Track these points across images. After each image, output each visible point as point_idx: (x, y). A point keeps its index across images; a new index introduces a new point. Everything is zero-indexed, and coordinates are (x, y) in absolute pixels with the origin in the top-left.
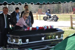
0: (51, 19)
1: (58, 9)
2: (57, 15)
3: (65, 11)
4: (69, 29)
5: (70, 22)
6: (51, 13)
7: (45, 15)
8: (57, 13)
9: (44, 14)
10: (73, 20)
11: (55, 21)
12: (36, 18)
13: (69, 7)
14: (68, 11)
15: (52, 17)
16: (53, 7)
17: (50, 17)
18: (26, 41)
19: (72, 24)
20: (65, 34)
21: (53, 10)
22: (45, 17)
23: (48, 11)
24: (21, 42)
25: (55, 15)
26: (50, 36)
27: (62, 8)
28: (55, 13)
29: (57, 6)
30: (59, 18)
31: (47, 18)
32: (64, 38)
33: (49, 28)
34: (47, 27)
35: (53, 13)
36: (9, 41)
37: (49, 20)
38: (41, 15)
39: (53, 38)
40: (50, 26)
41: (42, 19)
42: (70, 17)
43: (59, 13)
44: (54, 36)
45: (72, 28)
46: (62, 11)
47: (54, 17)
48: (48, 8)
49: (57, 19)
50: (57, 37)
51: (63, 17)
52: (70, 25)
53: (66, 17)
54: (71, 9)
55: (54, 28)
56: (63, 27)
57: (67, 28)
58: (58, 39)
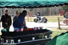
0: (41, 21)
1: (47, 12)
2: (46, 17)
3: (53, 13)
4: (57, 30)
5: (58, 23)
6: (40, 15)
7: (36, 18)
8: (46, 16)
9: (34, 17)
10: (60, 21)
11: (44, 23)
12: (27, 20)
13: (57, 10)
14: (56, 14)
15: (42, 19)
16: (43, 10)
17: (40, 19)
18: (18, 41)
19: (59, 25)
20: (54, 34)
21: (43, 13)
22: (36, 19)
23: (38, 14)
24: (13, 42)
25: (44, 17)
26: (40, 36)
27: (50, 11)
28: (44, 16)
29: (46, 9)
30: (48, 20)
31: (37, 20)
32: (52, 38)
33: (39, 28)
34: (37, 28)
35: (43, 16)
36: (2, 42)
37: (39, 22)
38: (32, 18)
39: (43, 38)
40: (40, 27)
41: (33, 21)
42: (57, 19)
43: (48, 16)
44: (43, 36)
45: (60, 29)
46: (51, 14)
47: (43, 19)
48: (38, 11)
49: (46, 21)
50: (46, 37)
51: (51, 19)
52: (58, 26)
53: (54, 19)
54: (59, 12)
55: (44, 29)
56: (51, 27)
57: (55, 29)
58: (47, 39)
